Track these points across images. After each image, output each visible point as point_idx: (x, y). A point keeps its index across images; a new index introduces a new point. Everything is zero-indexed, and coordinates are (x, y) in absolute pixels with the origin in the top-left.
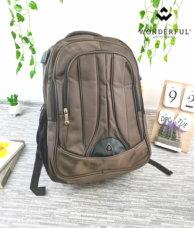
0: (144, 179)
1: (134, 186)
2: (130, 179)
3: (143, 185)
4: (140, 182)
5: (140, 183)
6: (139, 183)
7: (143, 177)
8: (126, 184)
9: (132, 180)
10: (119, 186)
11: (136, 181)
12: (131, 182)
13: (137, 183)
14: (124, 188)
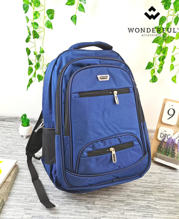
0: (169, 200)
1: (161, 207)
2: (154, 200)
3: (169, 206)
4: (164, 202)
5: (166, 205)
6: (164, 204)
7: (167, 198)
8: (152, 206)
9: (156, 201)
10: (146, 208)
11: (161, 202)
12: (157, 203)
13: (163, 204)
14: (152, 210)
